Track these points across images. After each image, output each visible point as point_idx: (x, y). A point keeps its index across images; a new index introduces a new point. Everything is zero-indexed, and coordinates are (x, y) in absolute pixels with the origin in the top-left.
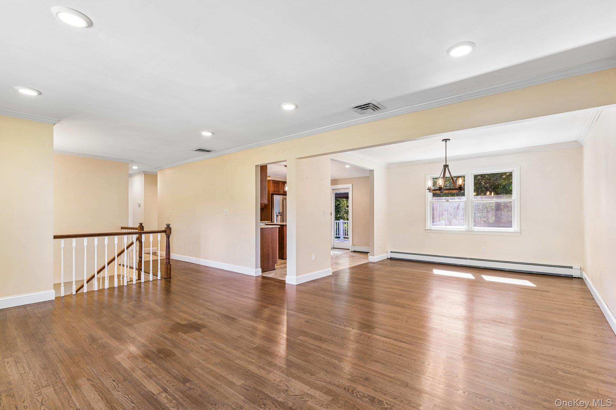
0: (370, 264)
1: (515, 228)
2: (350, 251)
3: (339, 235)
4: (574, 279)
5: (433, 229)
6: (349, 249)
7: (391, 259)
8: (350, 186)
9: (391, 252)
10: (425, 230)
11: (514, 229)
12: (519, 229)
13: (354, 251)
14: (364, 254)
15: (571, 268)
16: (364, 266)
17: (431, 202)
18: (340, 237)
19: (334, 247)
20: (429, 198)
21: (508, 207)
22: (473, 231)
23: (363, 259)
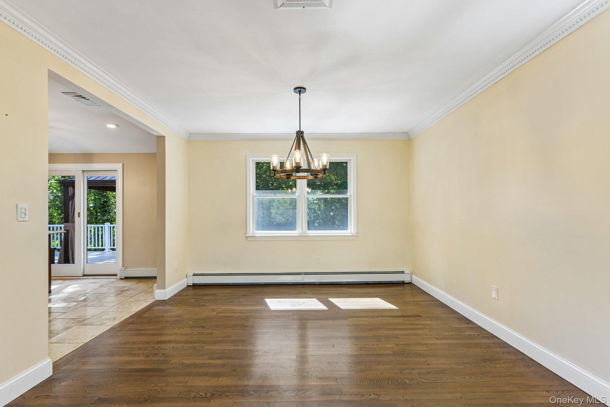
0: (156, 308)
1: (351, 229)
2: (118, 277)
3: (102, 246)
4: (405, 285)
5: (256, 235)
6: (116, 275)
7: (195, 286)
8: (118, 166)
9: (194, 275)
10: (246, 237)
11: (350, 232)
12: (356, 232)
13: (126, 278)
14: (146, 280)
15: (403, 272)
16: (146, 315)
17: (253, 197)
18: (103, 250)
19: (85, 274)
20: (251, 192)
21: (344, 204)
22: (308, 236)
23: (143, 294)
